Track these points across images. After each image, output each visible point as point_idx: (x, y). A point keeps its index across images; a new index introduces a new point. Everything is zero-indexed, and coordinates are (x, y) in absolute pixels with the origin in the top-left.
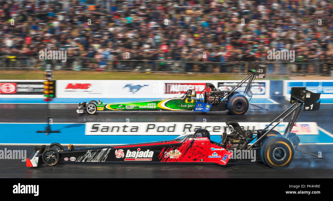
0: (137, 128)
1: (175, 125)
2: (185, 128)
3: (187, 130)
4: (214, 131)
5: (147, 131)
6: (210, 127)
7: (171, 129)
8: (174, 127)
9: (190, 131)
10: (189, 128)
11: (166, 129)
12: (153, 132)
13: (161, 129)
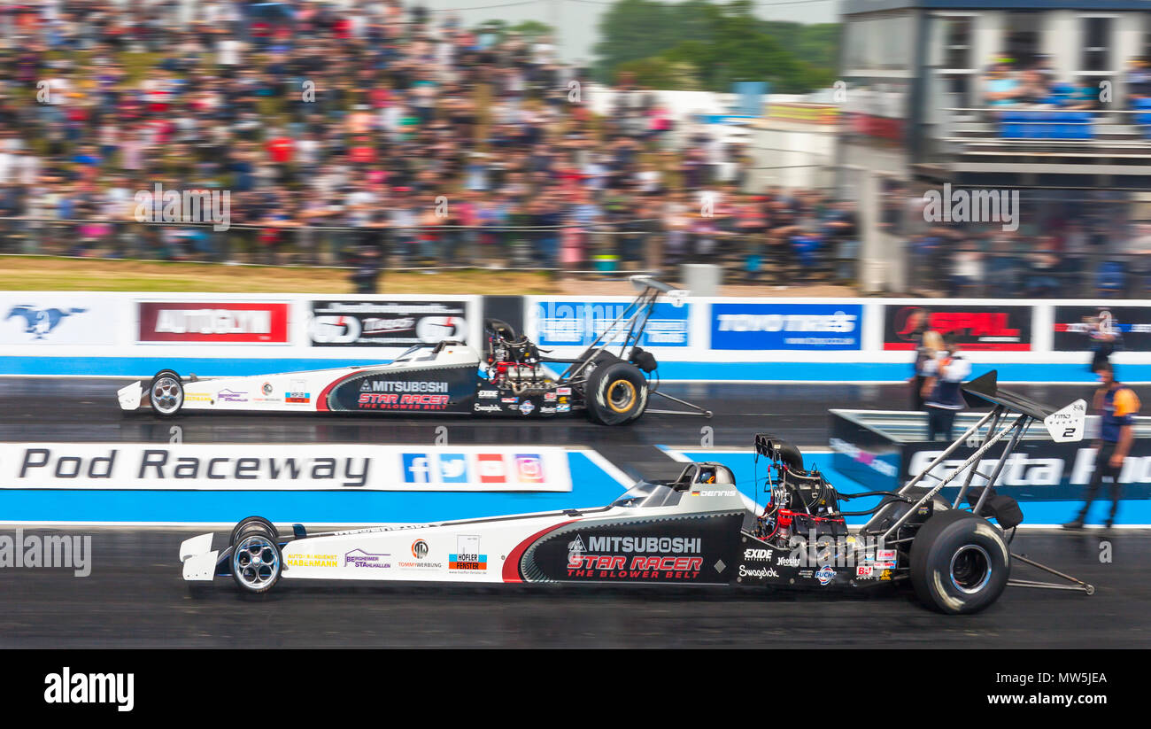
1: (114, 452)
2: (145, 463)
3: (151, 470)
4: (238, 476)
6: (226, 460)
7: (101, 468)
8: (111, 460)
9: (161, 475)
10: (159, 465)
11: (85, 468)
13: (68, 467)
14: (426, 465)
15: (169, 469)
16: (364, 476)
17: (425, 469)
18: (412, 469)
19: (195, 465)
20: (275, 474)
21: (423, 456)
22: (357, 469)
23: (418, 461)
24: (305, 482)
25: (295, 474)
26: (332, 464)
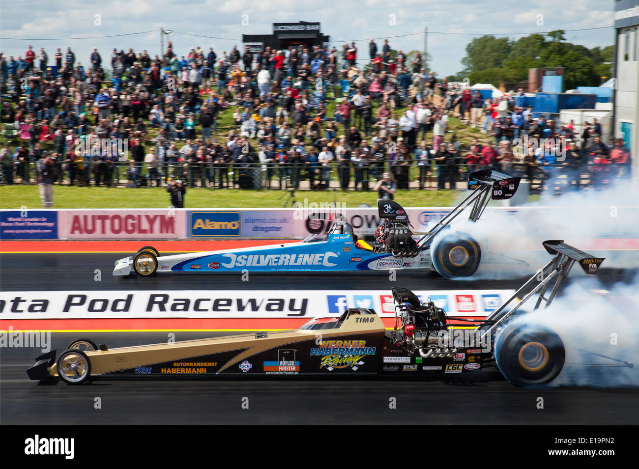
0: (45, 304)
1: (130, 297)
2: (152, 302)
3: (156, 307)
4: (216, 309)
5: (66, 309)
6: (209, 300)
7: (121, 305)
8: (128, 301)
9: (162, 309)
10: (162, 303)
11: (110, 305)
12: (79, 312)
13: (98, 306)
14: (345, 302)
15: (168, 306)
16: (303, 310)
17: (345, 304)
18: (337, 304)
19: (187, 303)
20: (241, 308)
21: (344, 296)
22: (298, 305)
23: (341, 300)
24: (262, 313)
25: (255, 308)
26: (281, 303)
